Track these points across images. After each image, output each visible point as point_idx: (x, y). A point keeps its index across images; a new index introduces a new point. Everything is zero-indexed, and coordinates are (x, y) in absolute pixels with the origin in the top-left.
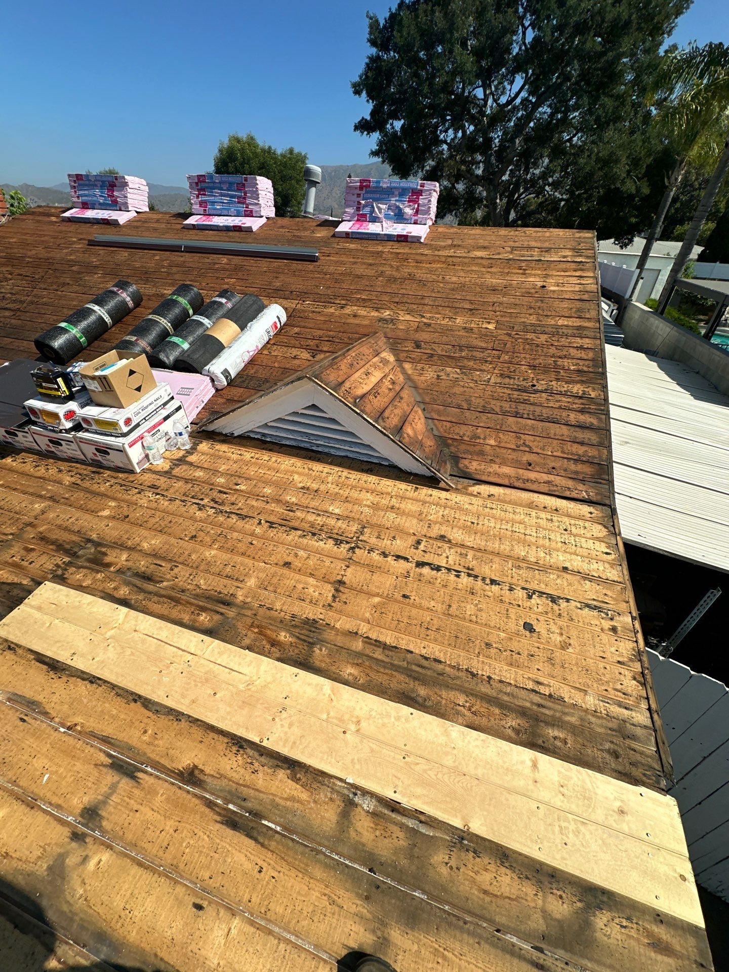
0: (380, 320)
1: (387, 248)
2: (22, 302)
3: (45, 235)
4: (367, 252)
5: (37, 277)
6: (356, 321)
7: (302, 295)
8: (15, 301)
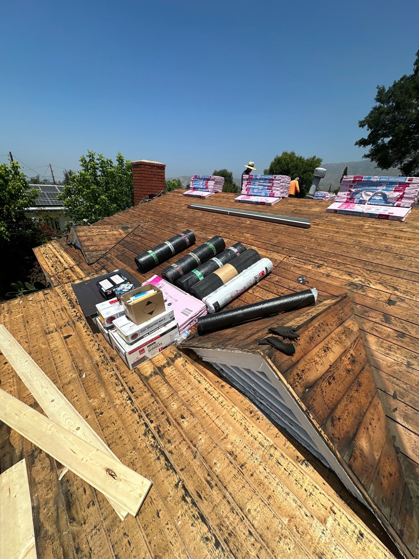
0: (351, 284)
1: (368, 224)
2: (147, 234)
3: (173, 202)
4: (349, 225)
5: (160, 222)
6: (328, 281)
7: (290, 252)
8: (145, 233)
